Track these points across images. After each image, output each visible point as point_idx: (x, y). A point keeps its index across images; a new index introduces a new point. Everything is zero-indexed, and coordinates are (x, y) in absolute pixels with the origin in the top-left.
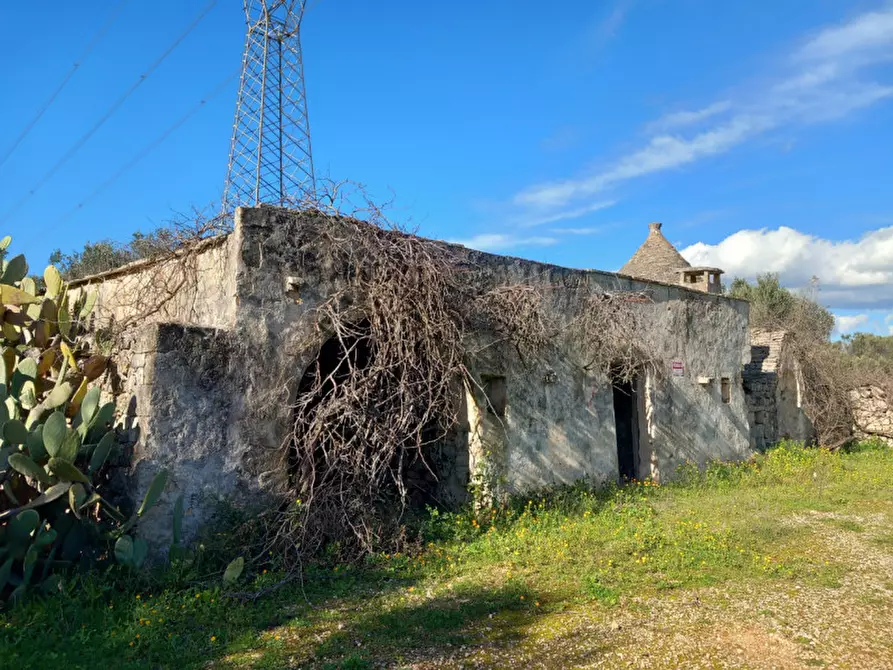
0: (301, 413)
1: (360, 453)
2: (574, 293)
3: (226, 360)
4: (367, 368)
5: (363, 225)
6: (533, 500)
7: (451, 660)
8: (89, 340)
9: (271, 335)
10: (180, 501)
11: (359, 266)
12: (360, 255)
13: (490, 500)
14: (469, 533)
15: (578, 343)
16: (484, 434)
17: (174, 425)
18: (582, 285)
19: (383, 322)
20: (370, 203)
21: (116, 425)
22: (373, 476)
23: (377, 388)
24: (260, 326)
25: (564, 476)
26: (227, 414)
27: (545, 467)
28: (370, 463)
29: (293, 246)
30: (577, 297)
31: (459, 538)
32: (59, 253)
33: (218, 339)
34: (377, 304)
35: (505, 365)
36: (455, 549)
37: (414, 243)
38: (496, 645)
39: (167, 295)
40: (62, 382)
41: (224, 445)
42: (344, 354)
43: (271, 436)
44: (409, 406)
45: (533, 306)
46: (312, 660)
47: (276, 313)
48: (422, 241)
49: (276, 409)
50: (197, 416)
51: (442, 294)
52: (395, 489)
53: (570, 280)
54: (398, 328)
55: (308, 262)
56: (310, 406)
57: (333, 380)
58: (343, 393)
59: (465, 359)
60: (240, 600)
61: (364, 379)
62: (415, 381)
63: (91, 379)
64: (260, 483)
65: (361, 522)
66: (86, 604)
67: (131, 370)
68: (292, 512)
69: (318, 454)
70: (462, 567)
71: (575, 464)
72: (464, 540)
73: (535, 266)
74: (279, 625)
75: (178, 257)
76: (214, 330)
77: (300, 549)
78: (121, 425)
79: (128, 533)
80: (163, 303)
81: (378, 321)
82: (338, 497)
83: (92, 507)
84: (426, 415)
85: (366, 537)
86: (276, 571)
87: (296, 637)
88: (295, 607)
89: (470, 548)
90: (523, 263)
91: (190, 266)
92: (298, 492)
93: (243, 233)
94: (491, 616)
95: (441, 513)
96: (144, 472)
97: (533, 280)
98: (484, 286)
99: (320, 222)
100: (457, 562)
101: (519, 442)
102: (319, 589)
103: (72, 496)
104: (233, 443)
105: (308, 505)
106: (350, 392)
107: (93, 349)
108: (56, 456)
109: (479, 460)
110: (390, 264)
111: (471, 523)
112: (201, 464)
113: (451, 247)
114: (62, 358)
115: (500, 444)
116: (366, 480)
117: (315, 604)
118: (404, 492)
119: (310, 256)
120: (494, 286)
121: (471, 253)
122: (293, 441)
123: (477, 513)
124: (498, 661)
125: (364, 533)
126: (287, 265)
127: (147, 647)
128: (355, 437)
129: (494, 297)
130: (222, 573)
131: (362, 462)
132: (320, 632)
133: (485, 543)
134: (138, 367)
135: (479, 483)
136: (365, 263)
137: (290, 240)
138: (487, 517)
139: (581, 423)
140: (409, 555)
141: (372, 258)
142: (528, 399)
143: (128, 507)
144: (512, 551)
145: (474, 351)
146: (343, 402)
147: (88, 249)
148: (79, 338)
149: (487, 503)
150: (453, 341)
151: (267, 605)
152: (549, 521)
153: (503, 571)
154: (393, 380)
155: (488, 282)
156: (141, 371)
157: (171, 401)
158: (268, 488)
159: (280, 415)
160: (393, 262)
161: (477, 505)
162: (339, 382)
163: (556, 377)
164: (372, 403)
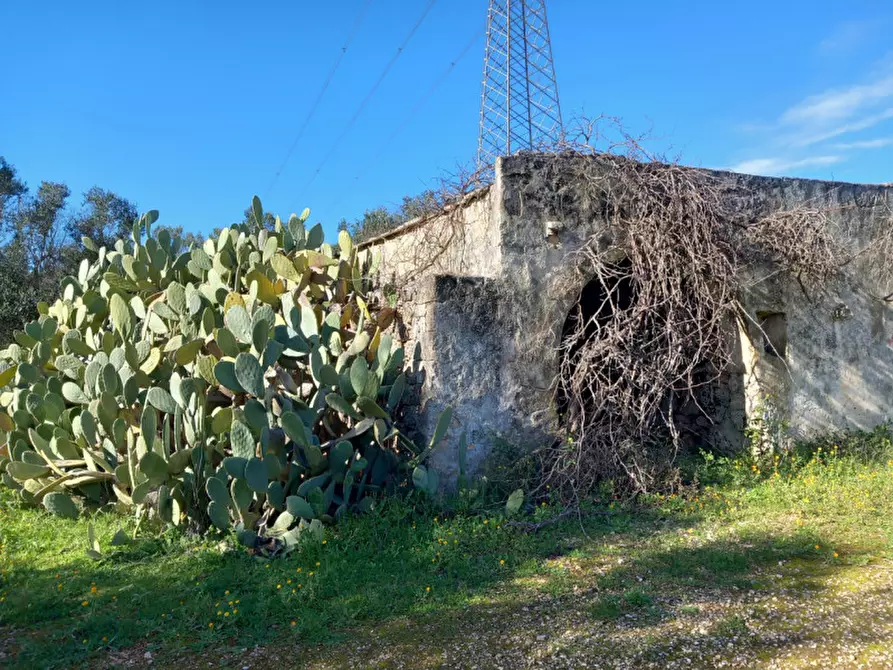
0: (566, 355)
1: (628, 393)
2: (869, 213)
3: (495, 307)
4: (629, 309)
5: (621, 159)
6: (822, 447)
7: (739, 603)
8: (378, 294)
9: (534, 281)
10: (463, 436)
11: (616, 204)
12: (619, 192)
13: (772, 446)
14: (748, 478)
15: (875, 271)
16: (762, 375)
17: (454, 368)
18: (879, 203)
19: (644, 260)
20: (627, 136)
21: (405, 369)
22: (642, 418)
23: (642, 328)
24: (524, 272)
25: (861, 422)
26: (499, 357)
27: (837, 412)
28: (639, 403)
29: (551, 190)
30: (872, 217)
31: (737, 483)
32: (345, 222)
33: (487, 287)
34: (638, 242)
35: (784, 300)
36: (734, 494)
37: (676, 173)
38: (790, 593)
39: (439, 250)
40: (361, 332)
41: (498, 385)
42: (606, 295)
43: (540, 377)
44: (677, 346)
45: (817, 231)
46: (595, 590)
47: (538, 259)
48: (685, 170)
49: (543, 352)
50: (473, 358)
51: (710, 224)
52: (667, 431)
53: (863, 197)
54: (662, 264)
55: (565, 205)
56: (575, 348)
57: (596, 322)
58: (607, 335)
59: (738, 295)
60: (523, 530)
61: (627, 320)
62: (682, 320)
63: (382, 329)
64: (534, 423)
65: (633, 463)
66: (394, 523)
67: (415, 319)
68: (563, 450)
69: (586, 394)
70: (743, 512)
71: (873, 409)
72: (743, 485)
73: (818, 186)
74: (560, 554)
75: (446, 213)
76: (483, 278)
77: (575, 484)
78: (409, 368)
79: (423, 463)
80: (437, 257)
81: (639, 260)
82: (609, 438)
83: (392, 440)
84: (696, 356)
85: (639, 477)
86: (553, 505)
87: (578, 567)
88: (574, 540)
89: (752, 493)
90: (803, 183)
91: (457, 220)
92: (569, 430)
93: (504, 182)
94: (780, 563)
95: (716, 458)
96: (431, 409)
97: (817, 201)
98: (757, 213)
99: (576, 163)
100: (738, 506)
101: (803, 384)
102: (595, 524)
103: (376, 430)
104: (506, 384)
105: (579, 443)
106: (614, 333)
107: (382, 303)
108: (362, 395)
109: (757, 402)
110: (651, 198)
111: (752, 469)
112: (478, 403)
113: (717, 174)
114: (359, 311)
115: (781, 386)
116: (636, 421)
117: (594, 539)
118: (676, 435)
119: (567, 198)
120: (769, 213)
121: (740, 178)
122: (561, 382)
123: (756, 459)
124: (793, 610)
125: (636, 473)
126: (547, 210)
127: (445, 564)
128: (621, 378)
129: (769, 224)
130: (505, 504)
131: (631, 404)
132: (601, 564)
133: (769, 488)
134: (420, 316)
135: (758, 427)
136: (624, 201)
137: (548, 185)
138: (768, 463)
139: (880, 363)
140: (684, 497)
141: (631, 195)
142: (813, 337)
143: (421, 440)
144: (800, 498)
145: (747, 284)
146: (608, 343)
147: (368, 217)
148: (370, 293)
149: (768, 449)
150: (724, 275)
151: (548, 536)
152: (843, 469)
153: (791, 518)
154: (658, 320)
155: (761, 208)
156: (423, 320)
157: (450, 346)
158: (540, 426)
159: (547, 358)
160: (653, 195)
161: (755, 451)
162: (602, 323)
163: (848, 311)
164: (637, 345)
